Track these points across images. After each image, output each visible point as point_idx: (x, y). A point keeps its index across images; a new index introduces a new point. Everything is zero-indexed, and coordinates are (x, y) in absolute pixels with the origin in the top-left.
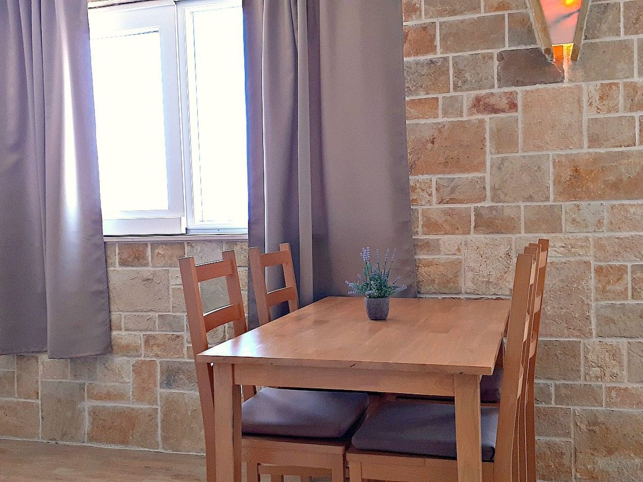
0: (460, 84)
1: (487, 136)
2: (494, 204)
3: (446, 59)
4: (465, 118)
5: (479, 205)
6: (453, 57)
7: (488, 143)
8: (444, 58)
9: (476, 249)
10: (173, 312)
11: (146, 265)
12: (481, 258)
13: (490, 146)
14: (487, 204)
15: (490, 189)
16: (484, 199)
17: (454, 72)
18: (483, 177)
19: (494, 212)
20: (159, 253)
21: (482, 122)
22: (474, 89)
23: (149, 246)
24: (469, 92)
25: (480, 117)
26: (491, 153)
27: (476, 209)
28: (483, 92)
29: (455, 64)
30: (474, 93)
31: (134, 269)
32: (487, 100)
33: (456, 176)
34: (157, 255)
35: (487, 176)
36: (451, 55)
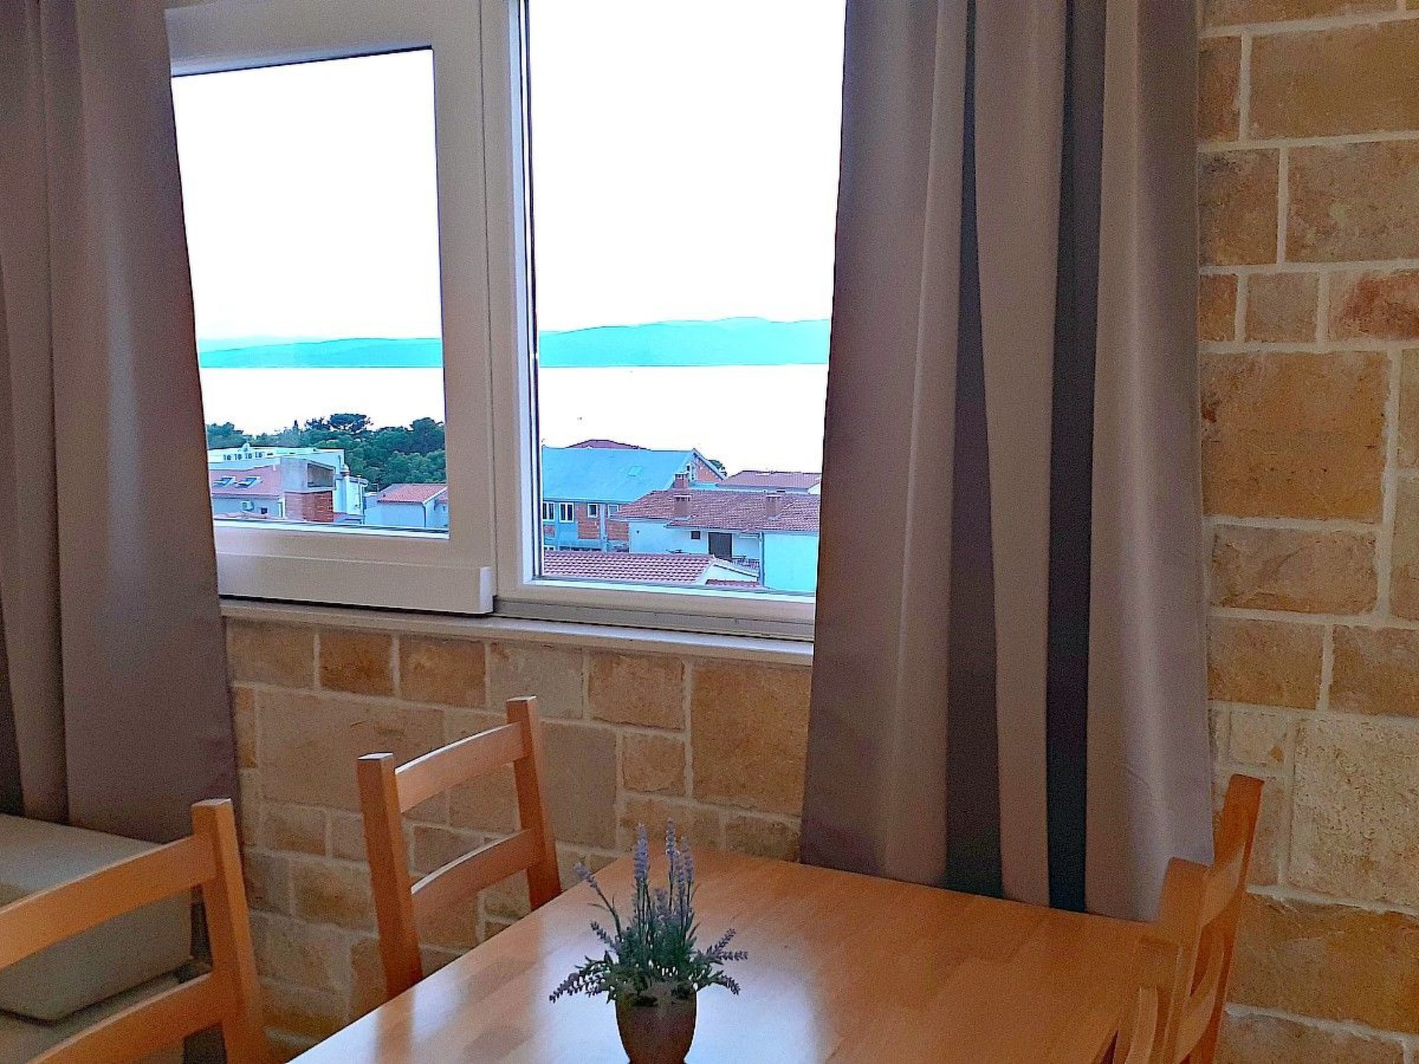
0: (1310, 237)
1: (1391, 409)
2: (1402, 625)
3: (1267, 159)
4: (1321, 345)
5: (1350, 621)
6: (1292, 151)
7: (1391, 432)
8: (1263, 154)
9: (1332, 756)
10: (451, 825)
11: (388, 692)
12: (1346, 787)
13: (1400, 441)
14: (1376, 620)
15: (1392, 574)
16: (1370, 604)
17: (1295, 199)
18: (1372, 538)
19: (1398, 651)
20: (419, 664)
21: (1376, 363)
22: (1359, 257)
23: (396, 642)
24: (1340, 266)
25: (1372, 344)
26: (1400, 464)
27: (1339, 635)
28: (1385, 269)
29: (1297, 172)
30: (1355, 270)
31: (359, 698)
32: (1398, 296)
33: (1284, 524)
34: (416, 668)
35: (1383, 534)
36: (1283, 146)
